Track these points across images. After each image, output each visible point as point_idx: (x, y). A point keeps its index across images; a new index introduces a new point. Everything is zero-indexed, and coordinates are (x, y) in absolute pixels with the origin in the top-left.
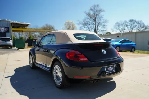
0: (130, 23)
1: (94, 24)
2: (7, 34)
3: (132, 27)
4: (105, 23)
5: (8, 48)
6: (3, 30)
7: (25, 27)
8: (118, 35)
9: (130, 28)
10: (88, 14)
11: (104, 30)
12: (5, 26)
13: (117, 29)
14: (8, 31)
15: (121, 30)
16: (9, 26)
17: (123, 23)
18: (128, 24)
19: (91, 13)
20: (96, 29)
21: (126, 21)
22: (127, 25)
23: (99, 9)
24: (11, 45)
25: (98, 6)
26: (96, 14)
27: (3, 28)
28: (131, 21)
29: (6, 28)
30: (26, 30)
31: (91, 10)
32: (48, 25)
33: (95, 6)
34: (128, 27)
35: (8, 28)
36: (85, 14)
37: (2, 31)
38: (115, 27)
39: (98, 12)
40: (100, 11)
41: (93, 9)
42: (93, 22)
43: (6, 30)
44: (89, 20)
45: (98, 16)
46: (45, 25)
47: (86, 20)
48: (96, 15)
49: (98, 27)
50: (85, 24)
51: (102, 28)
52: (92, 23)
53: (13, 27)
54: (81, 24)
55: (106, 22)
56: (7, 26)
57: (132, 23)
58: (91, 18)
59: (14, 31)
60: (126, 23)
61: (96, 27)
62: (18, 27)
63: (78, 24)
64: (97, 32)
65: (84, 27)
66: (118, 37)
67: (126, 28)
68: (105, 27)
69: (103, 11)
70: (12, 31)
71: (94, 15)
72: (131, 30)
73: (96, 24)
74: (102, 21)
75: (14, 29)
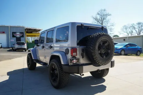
0: (138, 25)
2: (22, 38)
3: (140, 30)
4: (112, 27)
5: (23, 51)
6: (18, 35)
7: (37, 32)
8: (124, 39)
9: (138, 31)
10: (95, 18)
12: (20, 32)
13: (125, 32)
14: (23, 36)
15: (129, 33)
16: (24, 31)
17: (130, 26)
18: (136, 27)
19: (98, 17)
21: (134, 24)
22: (134, 28)
23: (105, 13)
24: (25, 48)
25: (105, 10)
26: (103, 18)
27: (18, 34)
28: (139, 24)
31: (99, 14)
33: (102, 10)
34: (136, 29)
35: (23, 33)
36: (93, 19)
37: (18, 36)
38: (122, 30)
40: (106, 15)
41: (99, 13)
43: (21, 35)
45: (105, 20)
48: (103, 20)
53: (27, 32)
55: (113, 25)
56: (22, 32)
57: (140, 25)
58: (98, 21)
59: (28, 36)
60: (134, 26)
62: (31, 32)
66: (124, 40)
67: (134, 31)
68: (112, 30)
69: (110, 15)
70: (26, 36)
71: (101, 19)
72: (139, 33)
75: (28, 34)
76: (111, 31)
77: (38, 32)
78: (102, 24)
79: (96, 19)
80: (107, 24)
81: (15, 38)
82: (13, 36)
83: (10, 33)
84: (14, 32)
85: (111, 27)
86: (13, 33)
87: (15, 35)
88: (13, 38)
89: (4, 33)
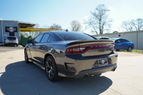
0: (138, 21)
1: (99, 23)
2: (15, 33)
3: (140, 26)
6: (12, 29)
8: (119, 34)
9: (137, 27)
10: (93, 13)
11: (109, 30)
12: (14, 26)
13: (124, 28)
14: (16, 31)
15: (128, 29)
16: (17, 26)
17: (130, 22)
18: (136, 23)
19: (97, 12)
20: (102, 28)
21: (133, 20)
22: (134, 24)
23: (104, 9)
24: (16, 43)
25: (103, 5)
26: (101, 14)
27: (12, 28)
28: (139, 20)
29: (15, 28)
30: (33, 29)
31: (97, 9)
32: (56, 25)
33: (100, 6)
34: (135, 25)
35: (16, 28)
36: (91, 14)
37: (11, 31)
38: (122, 26)
39: (104, 12)
41: (98, 8)
42: (99, 21)
43: (15, 30)
45: (103, 16)
46: (53, 25)
47: (91, 19)
48: (101, 15)
49: (104, 26)
50: (90, 24)
51: (107, 27)
52: (97, 22)
53: (21, 27)
54: (86, 23)
55: (111, 21)
57: (140, 22)
58: (96, 17)
59: (21, 31)
60: (134, 22)
61: (101, 26)
62: (26, 27)
63: (84, 23)
64: (103, 31)
67: (134, 27)
68: (110, 26)
69: (109, 10)
70: (20, 30)
71: (99, 14)
72: (139, 29)
73: (102, 23)
74: (107, 20)
75: (21, 29)
76: (109, 27)
77: (33, 27)
78: (100, 20)
79: (95, 14)
81: (8, 33)
82: (7, 31)
83: (3, 27)
84: (8, 26)
85: (109, 22)
86: (6, 27)
87: (8, 30)
88: (7, 33)
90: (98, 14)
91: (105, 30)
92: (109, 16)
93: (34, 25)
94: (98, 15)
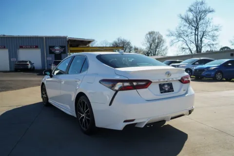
1: (195, 35)
2: (63, 55)
4: (215, 32)
6: (58, 50)
7: (86, 45)
10: (184, 17)
11: (213, 45)
12: (61, 45)
14: (64, 52)
16: (66, 44)
19: (191, 16)
20: (199, 42)
23: (204, 9)
25: (202, 3)
26: (198, 18)
27: (58, 48)
29: (62, 47)
30: (88, 49)
31: (191, 10)
32: (121, 40)
33: (197, 4)
36: (180, 19)
37: (57, 52)
39: (203, 14)
41: (193, 8)
42: (194, 31)
43: (62, 50)
44: (186, 28)
45: (202, 21)
46: (117, 40)
47: (182, 28)
48: (198, 20)
49: (203, 39)
50: (179, 36)
51: (209, 41)
52: (191, 33)
53: (71, 46)
54: (172, 35)
55: (217, 30)
56: (63, 45)
58: (190, 23)
59: (72, 51)
61: (199, 38)
62: (77, 46)
63: (169, 36)
64: (201, 47)
65: (177, 40)
66: (232, 55)
68: (215, 38)
69: (212, 11)
70: (69, 51)
71: (195, 19)
73: (199, 33)
74: (209, 29)
75: (72, 49)
76: (213, 41)
77: (88, 45)
78: (197, 29)
79: (187, 20)
80: (207, 27)
81: (53, 55)
82: (51, 52)
83: (46, 47)
84: (52, 45)
85: (213, 32)
86: (50, 47)
87: (53, 50)
88: (51, 55)
89: (37, 47)
90: (193, 18)
91: (205, 45)
92: (213, 20)
93: (89, 42)
94: (194, 21)
